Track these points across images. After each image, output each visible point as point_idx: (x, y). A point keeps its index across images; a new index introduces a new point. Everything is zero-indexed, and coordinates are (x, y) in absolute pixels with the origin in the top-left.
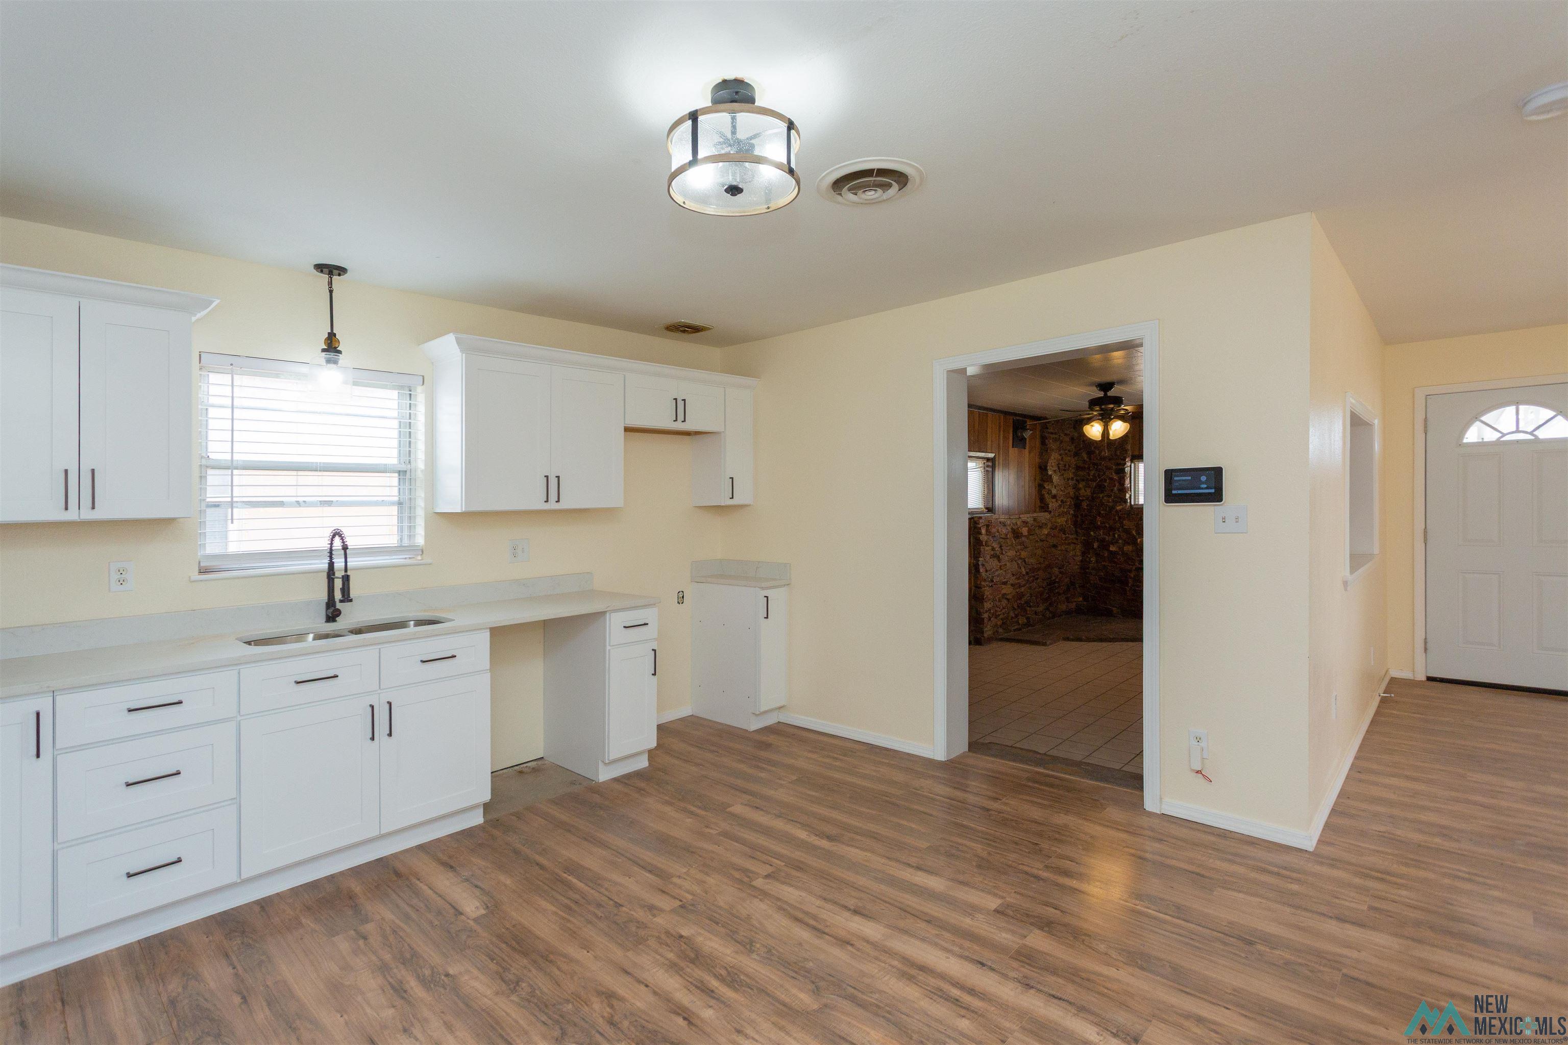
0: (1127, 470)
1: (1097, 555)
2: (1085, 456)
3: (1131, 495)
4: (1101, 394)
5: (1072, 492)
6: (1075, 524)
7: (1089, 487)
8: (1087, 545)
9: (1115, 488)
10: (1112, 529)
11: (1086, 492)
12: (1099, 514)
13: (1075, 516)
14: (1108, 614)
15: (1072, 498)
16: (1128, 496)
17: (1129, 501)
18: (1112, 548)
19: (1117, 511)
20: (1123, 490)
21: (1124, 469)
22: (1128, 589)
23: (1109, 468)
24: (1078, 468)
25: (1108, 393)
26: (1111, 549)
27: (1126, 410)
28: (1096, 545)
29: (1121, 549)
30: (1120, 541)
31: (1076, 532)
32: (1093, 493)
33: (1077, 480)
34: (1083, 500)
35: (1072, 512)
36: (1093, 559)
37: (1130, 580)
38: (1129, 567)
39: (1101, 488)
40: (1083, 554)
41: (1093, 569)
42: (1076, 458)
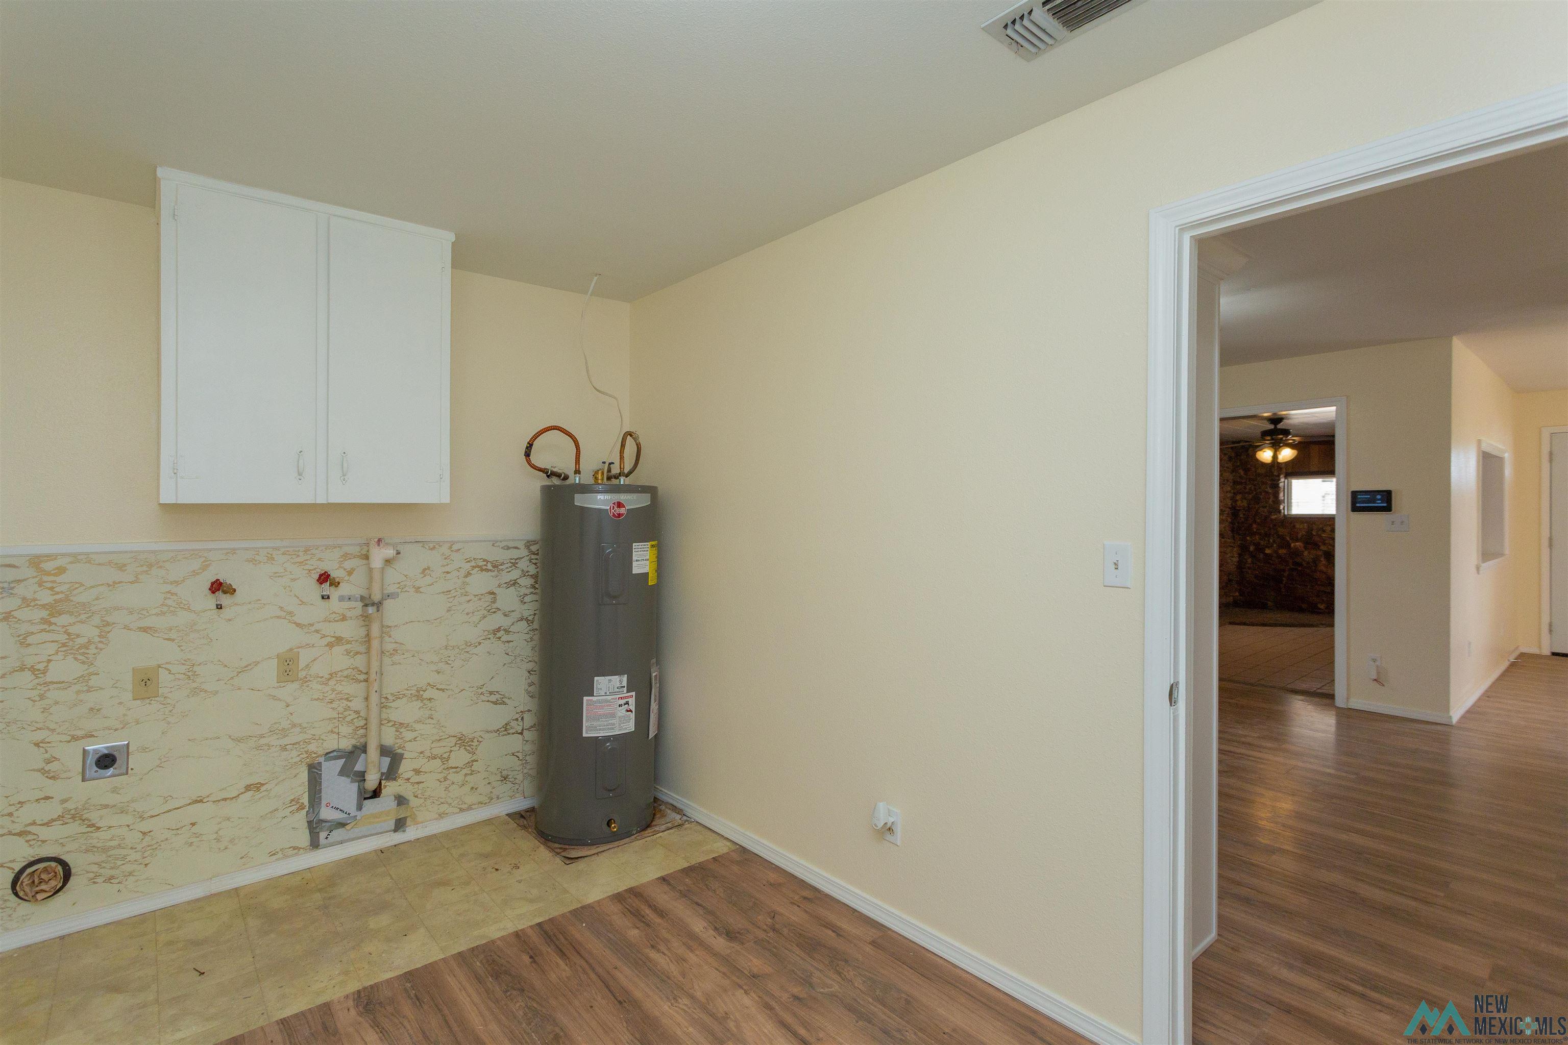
0: (1281, 485)
1: (1253, 556)
2: (1242, 472)
3: (1284, 507)
4: (1272, 427)
5: (1229, 502)
6: (1233, 531)
7: (1245, 499)
8: (1244, 549)
9: (1271, 500)
10: (1267, 535)
11: (1242, 503)
12: (1255, 522)
13: (1232, 523)
14: (1263, 607)
15: (1230, 508)
16: (1282, 507)
17: (1283, 511)
18: (1268, 551)
19: (1272, 520)
20: (1277, 502)
21: (1278, 484)
22: (1282, 586)
23: (1263, 483)
24: (1235, 482)
25: (1277, 426)
26: (1266, 552)
27: (1294, 440)
28: (1252, 548)
29: (1276, 552)
30: (1275, 545)
31: (1234, 536)
32: (1249, 504)
33: (1234, 493)
34: (1239, 510)
35: (1229, 520)
36: (1249, 560)
37: (1284, 578)
38: (1282, 567)
39: (1257, 499)
40: (1240, 555)
41: (1249, 568)
42: (1234, 474)
